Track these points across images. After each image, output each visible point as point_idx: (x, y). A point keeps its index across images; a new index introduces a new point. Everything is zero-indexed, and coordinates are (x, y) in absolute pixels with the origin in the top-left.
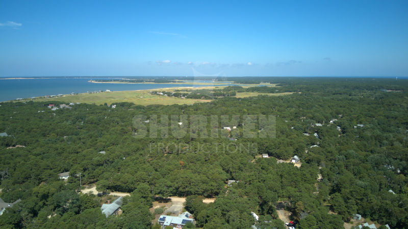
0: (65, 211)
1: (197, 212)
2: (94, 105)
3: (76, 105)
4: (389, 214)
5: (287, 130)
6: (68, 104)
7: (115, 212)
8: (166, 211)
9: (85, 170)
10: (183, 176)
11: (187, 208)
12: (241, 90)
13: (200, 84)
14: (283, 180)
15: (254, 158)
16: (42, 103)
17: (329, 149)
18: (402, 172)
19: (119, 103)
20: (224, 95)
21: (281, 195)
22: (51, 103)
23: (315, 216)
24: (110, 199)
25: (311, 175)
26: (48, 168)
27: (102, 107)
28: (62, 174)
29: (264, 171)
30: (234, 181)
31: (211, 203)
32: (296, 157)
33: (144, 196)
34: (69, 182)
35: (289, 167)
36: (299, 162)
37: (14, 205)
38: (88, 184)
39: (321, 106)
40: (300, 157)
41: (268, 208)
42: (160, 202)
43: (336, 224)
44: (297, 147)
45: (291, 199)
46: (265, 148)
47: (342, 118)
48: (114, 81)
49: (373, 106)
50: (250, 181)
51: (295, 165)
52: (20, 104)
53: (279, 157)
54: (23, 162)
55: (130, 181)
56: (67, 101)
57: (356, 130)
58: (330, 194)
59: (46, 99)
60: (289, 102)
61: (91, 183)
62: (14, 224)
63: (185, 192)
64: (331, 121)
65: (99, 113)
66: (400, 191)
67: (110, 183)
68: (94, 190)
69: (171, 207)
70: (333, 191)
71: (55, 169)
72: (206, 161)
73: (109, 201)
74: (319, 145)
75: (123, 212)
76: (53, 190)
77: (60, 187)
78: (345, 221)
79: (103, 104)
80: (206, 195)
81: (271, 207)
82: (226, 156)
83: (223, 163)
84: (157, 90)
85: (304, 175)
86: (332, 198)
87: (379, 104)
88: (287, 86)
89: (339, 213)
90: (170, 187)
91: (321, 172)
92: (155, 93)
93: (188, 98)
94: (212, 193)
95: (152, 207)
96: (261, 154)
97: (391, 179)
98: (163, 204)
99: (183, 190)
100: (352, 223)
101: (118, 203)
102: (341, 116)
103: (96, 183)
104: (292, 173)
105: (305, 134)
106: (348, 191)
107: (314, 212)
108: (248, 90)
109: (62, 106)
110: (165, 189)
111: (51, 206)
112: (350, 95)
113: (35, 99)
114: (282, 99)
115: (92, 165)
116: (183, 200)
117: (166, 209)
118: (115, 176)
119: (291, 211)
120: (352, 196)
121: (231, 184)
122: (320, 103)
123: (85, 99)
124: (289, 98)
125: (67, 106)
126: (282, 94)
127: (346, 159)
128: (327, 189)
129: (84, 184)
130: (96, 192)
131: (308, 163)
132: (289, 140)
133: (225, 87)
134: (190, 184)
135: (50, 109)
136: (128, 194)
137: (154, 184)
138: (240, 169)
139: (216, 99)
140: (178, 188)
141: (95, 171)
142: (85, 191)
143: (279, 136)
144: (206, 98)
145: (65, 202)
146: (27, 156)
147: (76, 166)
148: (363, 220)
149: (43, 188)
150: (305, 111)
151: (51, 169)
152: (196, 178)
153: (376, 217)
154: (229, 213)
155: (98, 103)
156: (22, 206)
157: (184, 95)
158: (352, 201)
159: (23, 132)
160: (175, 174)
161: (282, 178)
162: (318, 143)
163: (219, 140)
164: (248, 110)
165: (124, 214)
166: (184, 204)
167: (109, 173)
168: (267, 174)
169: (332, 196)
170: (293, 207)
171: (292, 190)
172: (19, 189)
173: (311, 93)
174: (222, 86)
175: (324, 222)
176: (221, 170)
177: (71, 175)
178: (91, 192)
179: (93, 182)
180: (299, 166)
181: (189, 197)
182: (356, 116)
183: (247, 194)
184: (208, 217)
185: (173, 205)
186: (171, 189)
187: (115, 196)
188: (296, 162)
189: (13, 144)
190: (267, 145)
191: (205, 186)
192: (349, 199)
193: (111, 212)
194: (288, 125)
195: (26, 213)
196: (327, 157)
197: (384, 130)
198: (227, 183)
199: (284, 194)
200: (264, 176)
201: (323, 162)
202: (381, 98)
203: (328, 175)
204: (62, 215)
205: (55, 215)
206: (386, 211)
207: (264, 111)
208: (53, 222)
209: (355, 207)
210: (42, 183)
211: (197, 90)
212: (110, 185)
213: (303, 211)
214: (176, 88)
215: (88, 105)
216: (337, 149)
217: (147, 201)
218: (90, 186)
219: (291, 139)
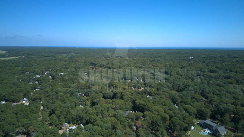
4: (81, 119)
5: (17, 82)
17: (46, 90)
18: (85, 95)
21: (18, 126)
23: (41, 133)
25: (36, 108)
29: (3, 113)
32: (25, 99)
35: (21, 106)
36: (28, 101)
39: (38, 64)
40: (27, 98)
43: (54, 133)
44: (25, 92)
45: (25, 126)
46: (2, 97)
47: (51, 70)
49: (67, 62)
51: (25, 104)
53: (13, 101)
57: (60, 77)
58: (49, 117)
60: (16, 63)
64: (45, 73)
66: (85, 105)
70: (51, 114)
74: (40, 89)
78: (59, 129)
81: (12, 135)
85: (32, 109)
86: (50, 119)
87: (70, 61)
88: (13, 52)
89: (56, 126)
91: (43, 105)
97: (80, 100)
100: (63, 129)
102: (51, 69)
104: (24, 109)
105: (30, 83)
106: (59, 112)
107: (40, 130)
112: (55, 57)
114: (11, 62)
119: (26, 134)
120: (62, 114)
122: (37, 63)
124: (17, 61)
126: (11, 58)
127: (56, 94)
128: (47, 114)
131: (34, 101)
132: (19, 89)
143: (12, 87)
148: (69, 125)
150: (29, 68)
153: (75, 122)
158: (62, 117)
161: (17, 115)
162: (39, 87)
168: (6, 114)
169: (50, 117)
170: (26, 131)
171: (25, 121)
173: (31, 57)
175: (47, 134)
180: (28, 104)
182: (59, 69)
188: (25, 102)
190: (3, 94)
192: (60, 116)
194: (18, 79)
196: (45, 95)
197: (74, 75)
199: (20, 125)
200: (4, 116)
201: (43, 99)
202: (71, 58)
203: (47, 106)
206: (80, 117)
209: (64, 120)
213: (34, 132)
216: (50, 89)
219: (21, 88)
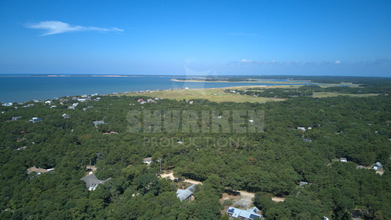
0: (146, 191)
1: (266, 209)
2: (175, 101)
3: (160, 100)
5: (371, 134)
6: (153, 99)
7: (188, 198)
8: (235, 204)
9: (164, 157)
10: (252, 172)
11: (256, 203)
12: (318, 90)
13: (273, 82)
14: (362, 187)
15: (331, 161)
16: (133, 97)
19: (196, 100)
20: (299, 94)
21: (359, 202)
22: (140, 98)
24: (184, 185)
26: (135, 152)
27: (181, 102)
28: (145, 159)
29: (340, 176)
30: (307, 183)
31: (281, 202)
32: (378, 163)
33: (215, 186)
34: (151, 167)
35: (370, 174)
36: (382, 169)
37: (106, 182)
38: (167, 169)
40: (383, 164)
41: (343, 214)
42: (230, 194)
44: (380, 152)
45: (370, 207)
46: (343, 152)
48: (193, 79)
50: (324, 184)
51: (377, 172)
52: (116, 98)
53: (359, 163)
54: (115, 146)
55: (202, 171)
56: (153, 97)
59: (137, 94)
60: (373, 104)
61: (169, 169)
62: (104, 199)
63: (254, 188)
65: (179, 107)
67: (185, 170)
68: (171, 176)
69: (240, 201)
71: (140, 154)
72: (277, 159)
73: (183, 187)
75: (196, 199)
76: (137, 172)
77: (144, 170)
79: (182, 100)
80: (275, 193)
81: (347, 213)
82: (299, 156)
83: (295, 163)
84: (231, 88)
85: (387, 183)
88: (371, 86)
90: (240, 181)
92: (228, 91)
93: (260, 96)
94: (282, 192)
95: (222, 198)
96: (339, 158)
98: (232, 197)
99: (251, 186)
101: (191, 190)
103: (173, 169)
104: (373, 180)
105: (390, 139)
108: (327, 90)
109: (149, 100)
110: (234, 182)
111: (135, 186)
113: (127, 93)
114: (366, 101)
115: (171, 152)
116: (252, 195)
117: (235, 201)
118: (190, 164)
121: (302, 186)
123: (167, 95)
124: (374, 100)
125: (153, 101)
126: (366, 95)
129: (163, 169)
130: (173, 178)
132: (372, 145)
133: (301, 86)
134: (259, 180)
135: (139, 103)
136: (201, 183)
137: (224, 177)
138: (313, 171)
139: (291, 98)
140: (247, 184)
141: (173, 159)
142: (164, 176)
143: (360, 140)
144: (279, 97)
145: (147, 184)
146: (118, 141)
147: (157, 153)
149: (130, 169)
151: (137, 154)
152: (265, 176)
154: (299, 215)
155: (178, 99)
156: (112, 184)
157: (256, 93)
159: (117, 121)
160: (245, 169)
161: (361, 185)
163: (292, 140)
164: (325, 110)
165: (196, 201)
166: (252, 199)
167: (185, 162)
168: (345, 179)
170: (371, 216)
171: (371, 198)
172: (111, 168)
174: (297, 85)
176: (292, 170)
177: (153, 160)
178: (168, 177)
179: (171, 169)
180: (381, 173)
181: (258, 193)
183: (320, 197)
184: (277, 215)
185: (242, 199)
186: (240, 183)
187: (189, 183)
188: (378, 169)
189: (108, 130)
190: (346, 148)
191: (274, 185)
193: (185, 197)
194: (371, 129)
195: (115, 190)
198: (299, 184)
199: (362, 201)
200: (340, 180)
204: (143, 195)
205: (138, 194)
207: (345, 112)
208: (136, 200)
210: (130, 165)
211: (270, 89)
212: (186, 172)
214: (249, 87)
215: (171, 100)
217: (218, 191)
218: (168, 171)
219: (375, 144)
